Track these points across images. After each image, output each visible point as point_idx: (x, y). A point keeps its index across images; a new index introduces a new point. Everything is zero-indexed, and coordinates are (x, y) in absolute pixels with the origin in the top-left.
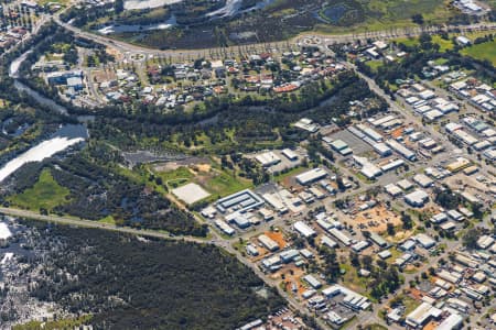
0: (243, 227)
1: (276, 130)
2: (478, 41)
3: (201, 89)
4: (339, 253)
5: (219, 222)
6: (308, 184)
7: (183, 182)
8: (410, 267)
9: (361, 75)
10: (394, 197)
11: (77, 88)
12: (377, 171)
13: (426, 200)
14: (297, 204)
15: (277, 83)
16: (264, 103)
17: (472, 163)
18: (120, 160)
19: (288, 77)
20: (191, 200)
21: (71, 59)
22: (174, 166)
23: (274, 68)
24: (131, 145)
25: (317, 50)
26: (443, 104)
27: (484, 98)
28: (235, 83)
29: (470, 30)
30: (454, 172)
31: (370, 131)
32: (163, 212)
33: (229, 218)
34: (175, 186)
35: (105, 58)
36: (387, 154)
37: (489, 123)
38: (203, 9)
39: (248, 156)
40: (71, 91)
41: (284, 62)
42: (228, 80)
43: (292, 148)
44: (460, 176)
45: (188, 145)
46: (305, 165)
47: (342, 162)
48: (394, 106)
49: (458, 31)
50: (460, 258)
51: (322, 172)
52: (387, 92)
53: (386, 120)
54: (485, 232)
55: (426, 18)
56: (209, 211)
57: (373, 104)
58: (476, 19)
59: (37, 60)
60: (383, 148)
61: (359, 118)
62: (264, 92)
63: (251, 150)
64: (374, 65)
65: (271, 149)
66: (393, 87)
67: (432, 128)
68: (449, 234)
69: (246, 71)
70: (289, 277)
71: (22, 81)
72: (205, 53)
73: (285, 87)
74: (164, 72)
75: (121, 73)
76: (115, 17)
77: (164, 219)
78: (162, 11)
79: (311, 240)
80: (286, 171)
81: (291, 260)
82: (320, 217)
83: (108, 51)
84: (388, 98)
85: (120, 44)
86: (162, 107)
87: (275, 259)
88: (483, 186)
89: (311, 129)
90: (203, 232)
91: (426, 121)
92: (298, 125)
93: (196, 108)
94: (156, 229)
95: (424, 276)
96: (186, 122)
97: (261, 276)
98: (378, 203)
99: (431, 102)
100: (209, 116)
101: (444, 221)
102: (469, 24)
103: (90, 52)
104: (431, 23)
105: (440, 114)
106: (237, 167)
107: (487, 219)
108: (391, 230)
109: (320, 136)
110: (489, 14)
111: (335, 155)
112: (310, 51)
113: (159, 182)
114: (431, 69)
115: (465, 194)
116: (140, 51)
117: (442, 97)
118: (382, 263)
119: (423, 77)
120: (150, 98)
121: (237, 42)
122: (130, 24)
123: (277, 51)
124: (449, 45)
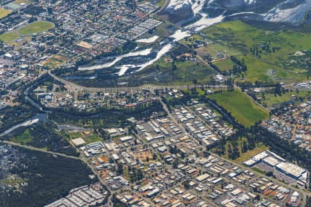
0: (93, 154)
1: (120, 121)
2: (216, 92)
3: (96, 104)
4: (124, 166)
5: (85, 152)
6: (124, 141)
7: (77, 137)
8: (149, 172)
9: (162, 102)
10: (154, 148)
11: (48, 100)
12: (152, 138)
13: (166, 150)
14: (117, 148)
15: (127, 103)
16: (119, 111)
17: (190, 138)
18: (57, 128)
19: (132, 102)
20: (78, 144)
21: (50, 88)
22: (76, 131)
23: (128, 97)
24: (63, 122)
25: (149, 91)
26: (189, 116)
27: (206, 114)
28: (111, 102)
29: (214, 88)
30: (181, 141)
31: (156, 124)
32: (66, 147)
33: (89, 151)
34: (73, 138)
35: (63, 89)
36: (159, 133)
37: (204, 124)
38: (110, 72)
39: (105, 130)
40: (46, 101)
41: (134, 95)
42: (108, 101)
43: (123, 128)
44: (183, 143)
45: (84, 124)
46: (125, 135)
47: (140, 135)
48: (170, 115)
49: (209, 88)
50: (169, 171)
51: (130, 137)
52: (169, 109)
53: (164, 120)
54: (183, 163)
55: (198, 81)
56: (83, 148)
57: (162, 114)
58: (219, 83)
59: (36, 88)
60: (157, 130)
61: (154, 119)
62: (121, 106)
63: (107, 128)
64: (168, 99)
65: (115, 128)
66: (172, 108)
67: (180, 125)
68: (169, 163)
69: (117, 97)
70: (103, 172)
71: (28, 96)
72: (104, 89)
73: (130, 105)
74: (85, 96)
75: (68, 95)
76: (73, 73)
77: (65, 149)
78: (92, 72)
79: (116, 160)
80: (118, 136)
81: (106, 167)
82: (123, 153)
83: (65, 86)
84: (168, 112)
85: (71, 84)
86: (79, 109)
87: (101, 166)
88: (190, 147)
89: (133, 121)
90: (78, 155)
91: (179, 122)
92: (129, 120)
93: (92, 110)
94: (61, 153)
95: (153, 176)
96: (86, 115)
97: (94, 171)
98: (147, 150)
99: (184, 115)
100: (96, 114)
101: (169, 158)
102: (215, 85)
103: (58, 86)
104: (199, 84)
105: (186, 119)
106: (99, 134)
107: (185, 159)
108: (148, 160)
109: (136, 124)
110: (225, 81)
111: (138, 131)
112: (145, 91)
113: (68, 136)
114: (191, 102)
115: (181, 149)
116: (78, 87)
117: (190, 113)
118: (139, 171)
119: (186, 105)
120: (76, 105)
121: (118, 86)
122: (78, 76)
123: (132, 91)
124: (203, 93)
